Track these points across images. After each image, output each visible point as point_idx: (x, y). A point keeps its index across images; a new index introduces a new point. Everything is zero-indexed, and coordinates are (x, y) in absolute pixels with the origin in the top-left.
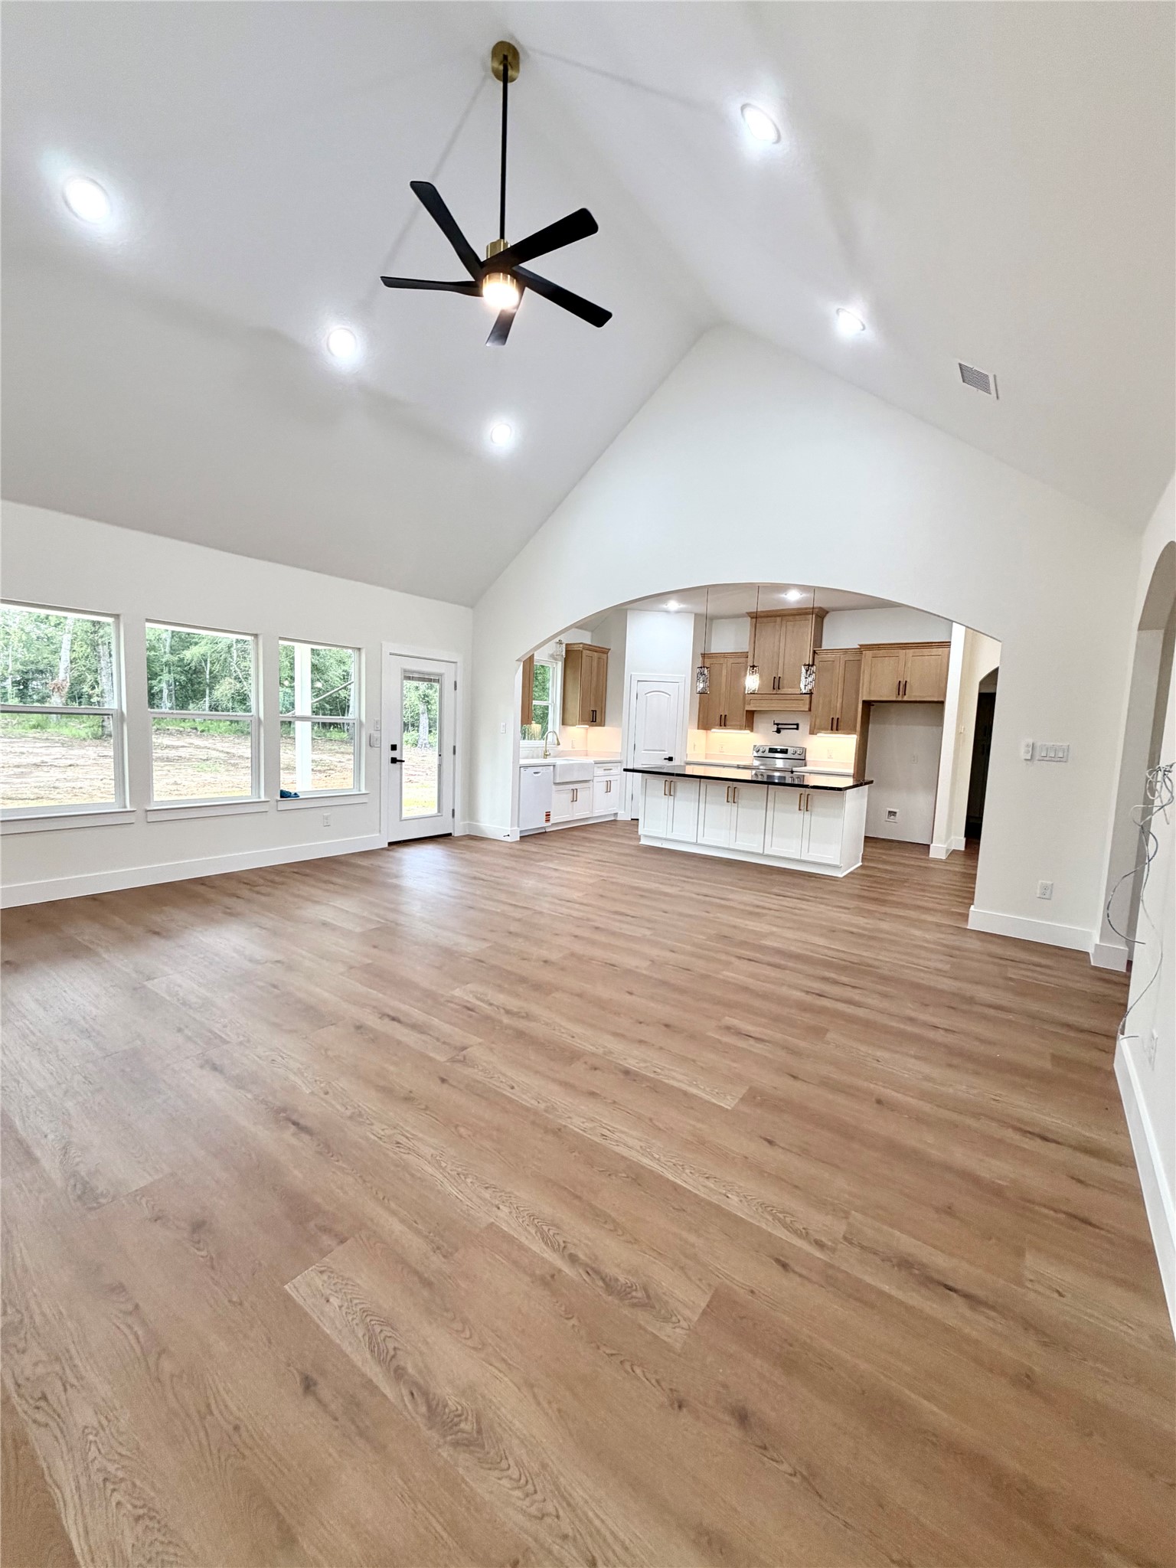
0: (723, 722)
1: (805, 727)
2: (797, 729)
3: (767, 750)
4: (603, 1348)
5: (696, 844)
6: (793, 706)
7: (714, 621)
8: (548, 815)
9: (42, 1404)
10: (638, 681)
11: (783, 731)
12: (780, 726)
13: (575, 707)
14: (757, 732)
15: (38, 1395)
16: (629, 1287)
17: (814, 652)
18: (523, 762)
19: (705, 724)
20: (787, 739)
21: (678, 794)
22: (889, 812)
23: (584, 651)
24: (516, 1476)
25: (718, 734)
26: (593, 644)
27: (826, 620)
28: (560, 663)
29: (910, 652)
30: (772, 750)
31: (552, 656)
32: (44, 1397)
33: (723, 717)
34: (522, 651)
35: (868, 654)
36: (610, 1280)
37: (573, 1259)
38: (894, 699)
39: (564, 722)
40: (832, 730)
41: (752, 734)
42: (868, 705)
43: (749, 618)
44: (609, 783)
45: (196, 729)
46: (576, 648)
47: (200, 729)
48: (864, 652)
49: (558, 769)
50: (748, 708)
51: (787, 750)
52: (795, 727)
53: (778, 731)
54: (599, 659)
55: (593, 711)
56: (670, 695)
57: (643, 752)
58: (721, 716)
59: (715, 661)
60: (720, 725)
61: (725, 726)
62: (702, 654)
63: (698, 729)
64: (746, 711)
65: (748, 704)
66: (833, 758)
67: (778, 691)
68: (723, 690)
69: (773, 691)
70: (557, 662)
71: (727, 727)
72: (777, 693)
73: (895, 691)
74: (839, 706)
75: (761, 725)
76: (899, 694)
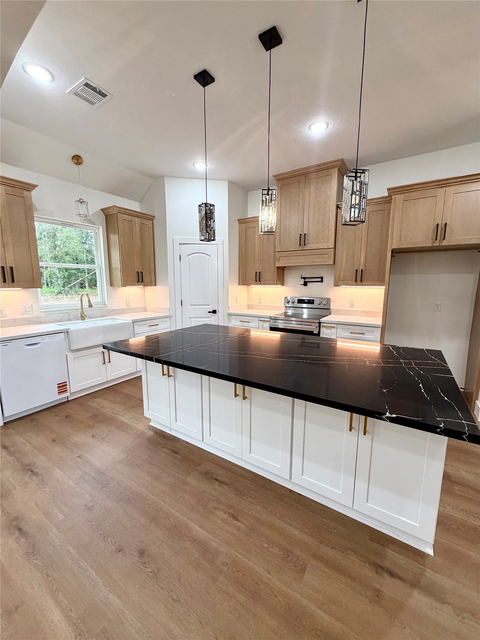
0: (259, 279)
1: (329, 280)
2: (322, 281)
3: (296, 301)
5: (203, 442)
6: (318, 260)
8: (64, 386)
10: (180, 244)
11: (309, 284)
12: (306, 280)
14: (287, 286)
19: (244, 281)
20: (313, 291)
21: (178, 377)
23: (125, 215)
25: (256, 289)
28: (101, 228)
29: (451, 189)
30: (300, 301)
33: (258, 274)
35: (398, 198)
38: (430, 245)
39: (112, 284)
41: (283, 287)
42: (397, 253)
43: (276, 181)
46: (115, 212)
48: (393, 197)
49: (73, 335)
50: (278, 265)
51: (314, 300)
52: (320, 280)
53: (305, 284)
54: (142, 224)
55: (138, 272)
56: (210, 256)
57: (190, 307)
58: (256, 272)
59: (250, 225)
60: (256, 281)
61: (260, 281)
62: (238, 220)
63: (239, 285)
64: (276, 267)
65: (278, 261)
66: (354, 307)
67: (304, 248)
68: (257, 250)
69: (299, 248)
70: (98, 227)
71: (262, 282)
72: (304, 249)
73: (430, 236)
74: (363, 258)
75: (290, 279)
76: (437, 240)
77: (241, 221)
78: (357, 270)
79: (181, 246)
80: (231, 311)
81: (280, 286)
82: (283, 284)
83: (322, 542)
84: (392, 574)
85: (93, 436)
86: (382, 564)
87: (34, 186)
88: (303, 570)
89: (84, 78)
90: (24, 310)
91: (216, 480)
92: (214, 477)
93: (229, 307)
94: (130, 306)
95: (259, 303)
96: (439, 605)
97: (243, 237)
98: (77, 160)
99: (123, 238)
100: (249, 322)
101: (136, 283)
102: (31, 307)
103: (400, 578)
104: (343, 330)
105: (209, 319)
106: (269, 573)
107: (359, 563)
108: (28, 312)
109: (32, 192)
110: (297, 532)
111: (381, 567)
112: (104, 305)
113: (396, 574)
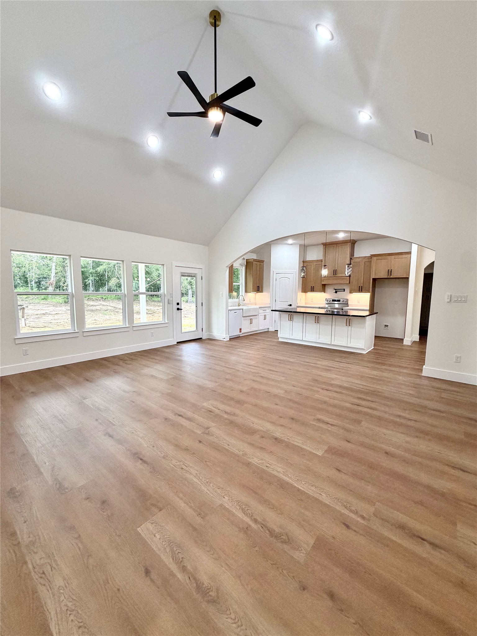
0: (313, 290)
1: (347, 290)
3: (331, 301)
4: (269, 561)
5: (302, 340)
6: (342, 282)
7: (308, 247)
8: (240, 329)
9: (43, 576)
10: (276, 273)
11: (338, 292)
12: (337, 290)
13: (250, 285)
14: (327, 293)
15: (42, 572)
16: (280, 534)
17: (351, 258)
18: (230, 308)
19: (305, 290)
20: (340, 295)
21: (294, 320)
22: (385, 325)
23: (254, 262)
24: (233, 617)
25: (310, 294)
26: (257, 259)
27: (356, 245)
28: (244, 267)
29: (393, 257)
30: (333, 300)
31: (241, 265)
32: (44, 573)
33: (312, 287)
34: (229, 263)
35: (375, 258)
36: (272, 530)
37: (256, 521)
38: (386, 277)
39: (246, 291)
40: (359, 291)
41: (325, 294)
42: (374, 280)
43: (323, 245)
44: (265, 316)
45: (103, 298)
46: (250, 261)
47: (104, 298)
48: (373, 258)
49: (244, 310)
50: (323, 283)
51: (340, 300)
52: (343, 290)
53: (336, 292)
54: (260, 265)
55: (257, 286)
56: (289, 279)
57: (279, 303)
60: (311, 291)
63: (302, 292)
65: (323, 281)
66: (360, 303)
67: (335, 276)
68: (312, 277)
69: (333, 276)
73: (386, 274)
74: (362, 281)
75: (328, 290)
76: (388, 275)
77: (304, 262)
78: (359, 286)
80: (298, 305)
81: (323, 293)
82: (325, 292)
93: (297, 303)
94: (251, 302)
95: (312, 302)
99: (254, 272)
101: (256, 291)
112: (244, 300)
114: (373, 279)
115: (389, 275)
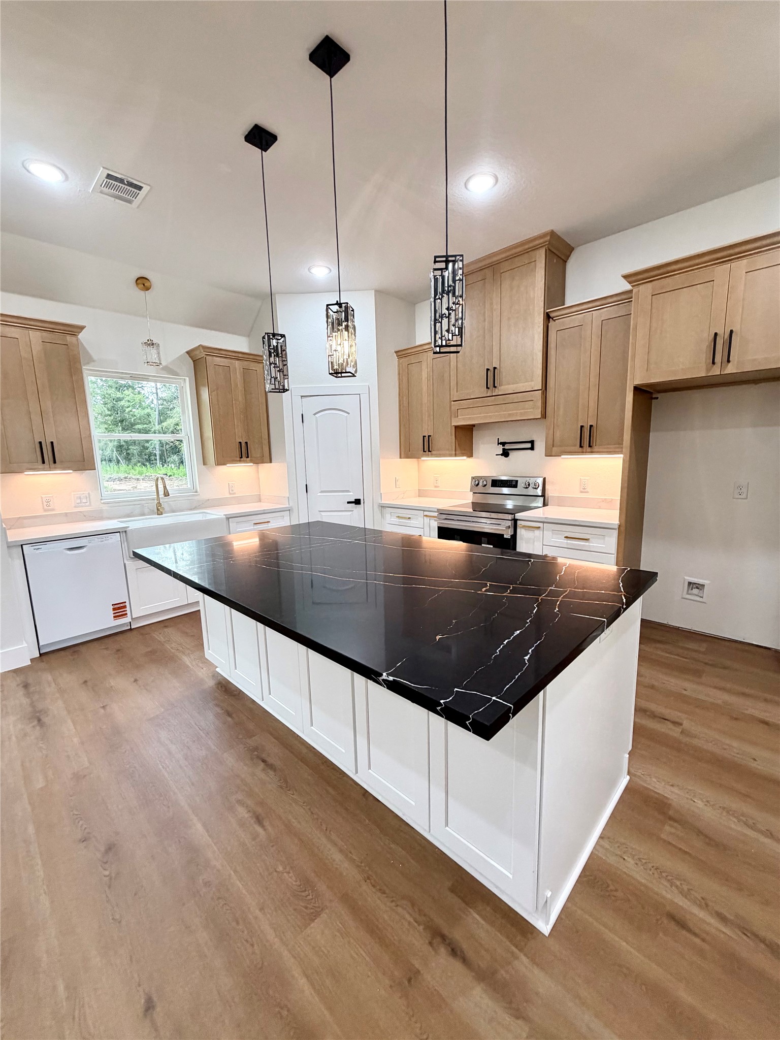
0: (428, 447)
1: (541, 446)
2: (532, 448)
3: (490, 483)
6: (516, 413)
7: (416, 305)
10: (302, 396)
11: (512, 454)
12: (507, 447)
13: (210, 440)
14: (475, 457)
17: (548, 317)
19: (407, 452)
20: (519, 465)
22: (690, 583)
23: (218, 359)
27: (570, 263)
28: (187, 379)
29: (742, 265)
30: (496, 483)
33: (426, 439)
38: (700, 372)
39: (205, 462)
41: (469, 459)
42: (644, 393)
46: (206, 354)
48: (634, 291)
49: (133, 534)
50: (460, 422)
51: (517, 481)
52: (529, 445)
54: (246, 370)
55: (240, 443)
56: (349, 413)
57: (319, 494)
58: (424, 437)
59: (413, 359)
60: (424, 451)
61: (429, 451)
62: (396, 352)
63: (401, 458)
64: (454, 428)
65: (455, 417)
66: (587, 492)
67: (494, 392)
68: (425, 400)
69: (487, 392)
70: (185, 379)
71: (433, 452)
72: (493, 394)
73: (704, 357)
74: (593, 404)
75: (482, 446)
76: (714, 363)
77: (401, 354)
78: (582, 427)
79: (304, 399)
80: (385, 501)
81: (465, 458)
82: (470, 455)
83: (368, 878)
84: (455, 951)
85: (136, 681)
86: (446, 931)
87: (82, 328)
88: (315, 915)
89: (102, 168)
90: (79, 501)
91: (264, 761)
92: (264, 756)
93: (381, 494)
94: (234, 494)
95: (436, 487)
96: (507, 1019)
97: (405, 380)
98: (143, 283)
99: (215, 392)
100: (410, 518)
101: (238, 459)
102: (88, 496)
103: (464, 960)
104: (552, 533)
105: (349, 513)
106: (261, 909)
107: (409, 923)
108: (84, 504)
109: (79, 337)
110: (337, 857)
111: (443, 937)
112: (196, 492)
113: (462, 951)
114: (637, 389)
115: (718, 359)
